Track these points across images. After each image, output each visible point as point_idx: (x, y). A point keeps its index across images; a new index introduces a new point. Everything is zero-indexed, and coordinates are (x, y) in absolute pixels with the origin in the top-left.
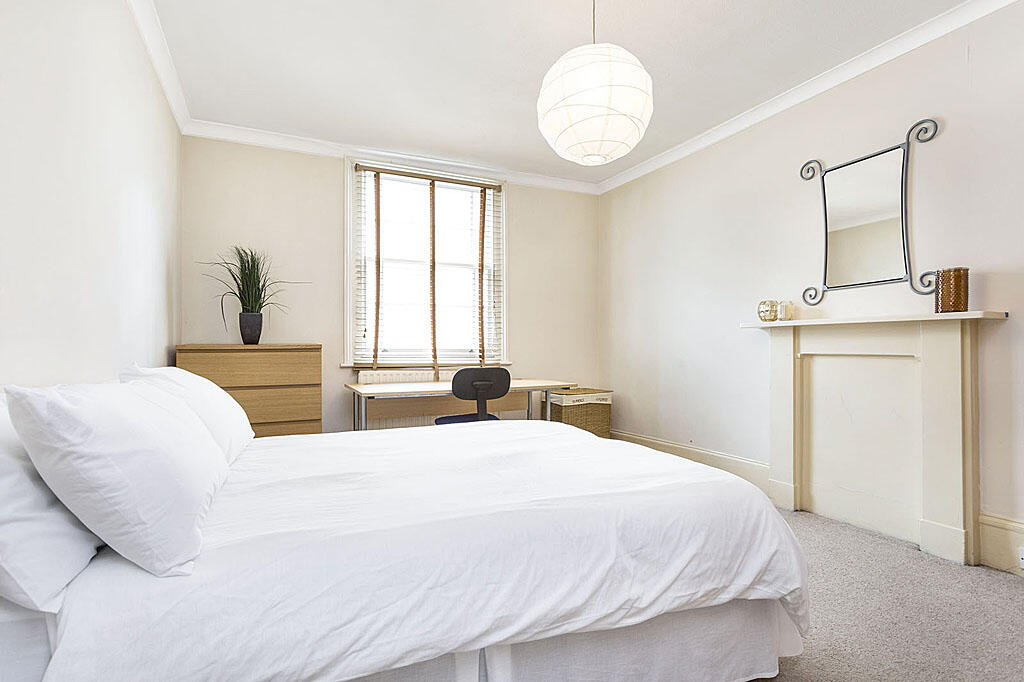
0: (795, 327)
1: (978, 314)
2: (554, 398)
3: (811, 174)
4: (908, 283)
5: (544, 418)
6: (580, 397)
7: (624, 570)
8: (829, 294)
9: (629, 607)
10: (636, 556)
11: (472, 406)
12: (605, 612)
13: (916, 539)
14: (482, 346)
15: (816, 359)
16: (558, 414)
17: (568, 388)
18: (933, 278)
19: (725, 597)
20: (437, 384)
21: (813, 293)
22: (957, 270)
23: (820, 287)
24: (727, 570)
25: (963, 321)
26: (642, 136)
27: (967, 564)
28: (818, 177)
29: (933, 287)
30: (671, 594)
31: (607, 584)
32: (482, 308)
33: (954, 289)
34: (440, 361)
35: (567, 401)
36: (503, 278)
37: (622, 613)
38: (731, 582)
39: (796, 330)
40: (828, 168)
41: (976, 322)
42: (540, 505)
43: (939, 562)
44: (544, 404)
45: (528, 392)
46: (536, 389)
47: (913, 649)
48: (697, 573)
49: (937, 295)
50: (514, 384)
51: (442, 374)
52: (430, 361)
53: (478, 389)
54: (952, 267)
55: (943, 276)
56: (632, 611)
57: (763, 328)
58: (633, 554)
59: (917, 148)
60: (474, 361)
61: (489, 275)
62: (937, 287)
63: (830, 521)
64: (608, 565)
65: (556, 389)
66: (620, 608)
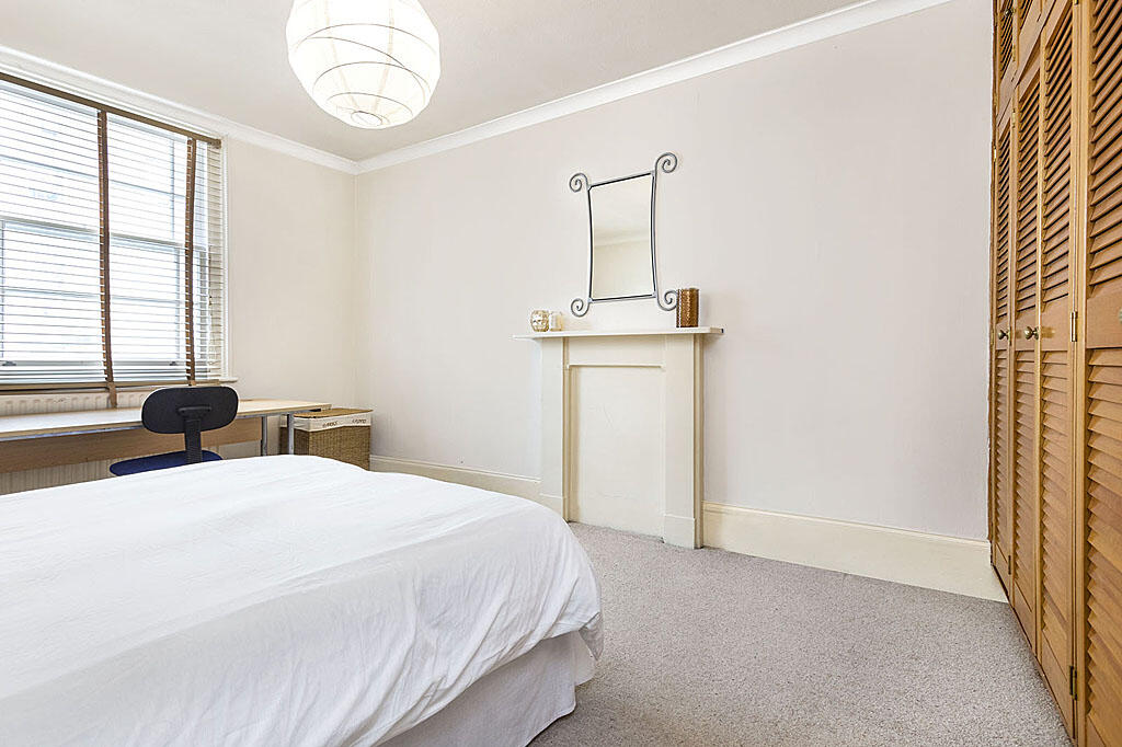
0: (564, 338)
1: (705, 330)
2: (298, 423)
3: (578, 186)
4: (655, 300)
5: (283, 450)
6: (330, 420)
7: (427, 645)
8: (593, 305)
9: (433, 693)
10: (438, 624)
11: (177, 442)
12: (403, 711)
13: (660, 533)
14: (191, 356)
15: (583, 369)
16: (304, 443)
17: (319, 410)
18: (674, 296)
19: (532, 642)
20: (113, 413)
21: (579, 304)
22: (692, 290)
23: (586, 299)
24: (533, 612)
25: (695, 335)
26: (428, 100)
27: (696, 548)
28: (584, 190)
29: (674, 303)
30: (479, 659)
31: (406, 673)
32: (190, 304)
33: (689, 307)
34: (117, 378)
35: (316, 425)
36: (224, 265)
37: (425, 702)
38: (537, 625)
39: (566, 340)
40: (593, 183)
41: (703, 336)
42: (307, 584)
43: (678, 550)
44: (284, 432)
45: (262, 418)
46: (273, 413)
47: (675, 639)
48: (505, 625)
49: (678, 311)
50: (243, 408)
51: (122, 398)
52: (102, 378)
53: (185, 418)
54: (688, 288)
55: (681, 294)
56: (436, 697)
57: (535, 339)
58: (435, 622)
59: (662, 177)
60: (179, 379)
61: (203, 261)
62: (678, 304)
63: (595, 528)
64: (407, 647)
65: (302, 412)
66: (423, 698)
